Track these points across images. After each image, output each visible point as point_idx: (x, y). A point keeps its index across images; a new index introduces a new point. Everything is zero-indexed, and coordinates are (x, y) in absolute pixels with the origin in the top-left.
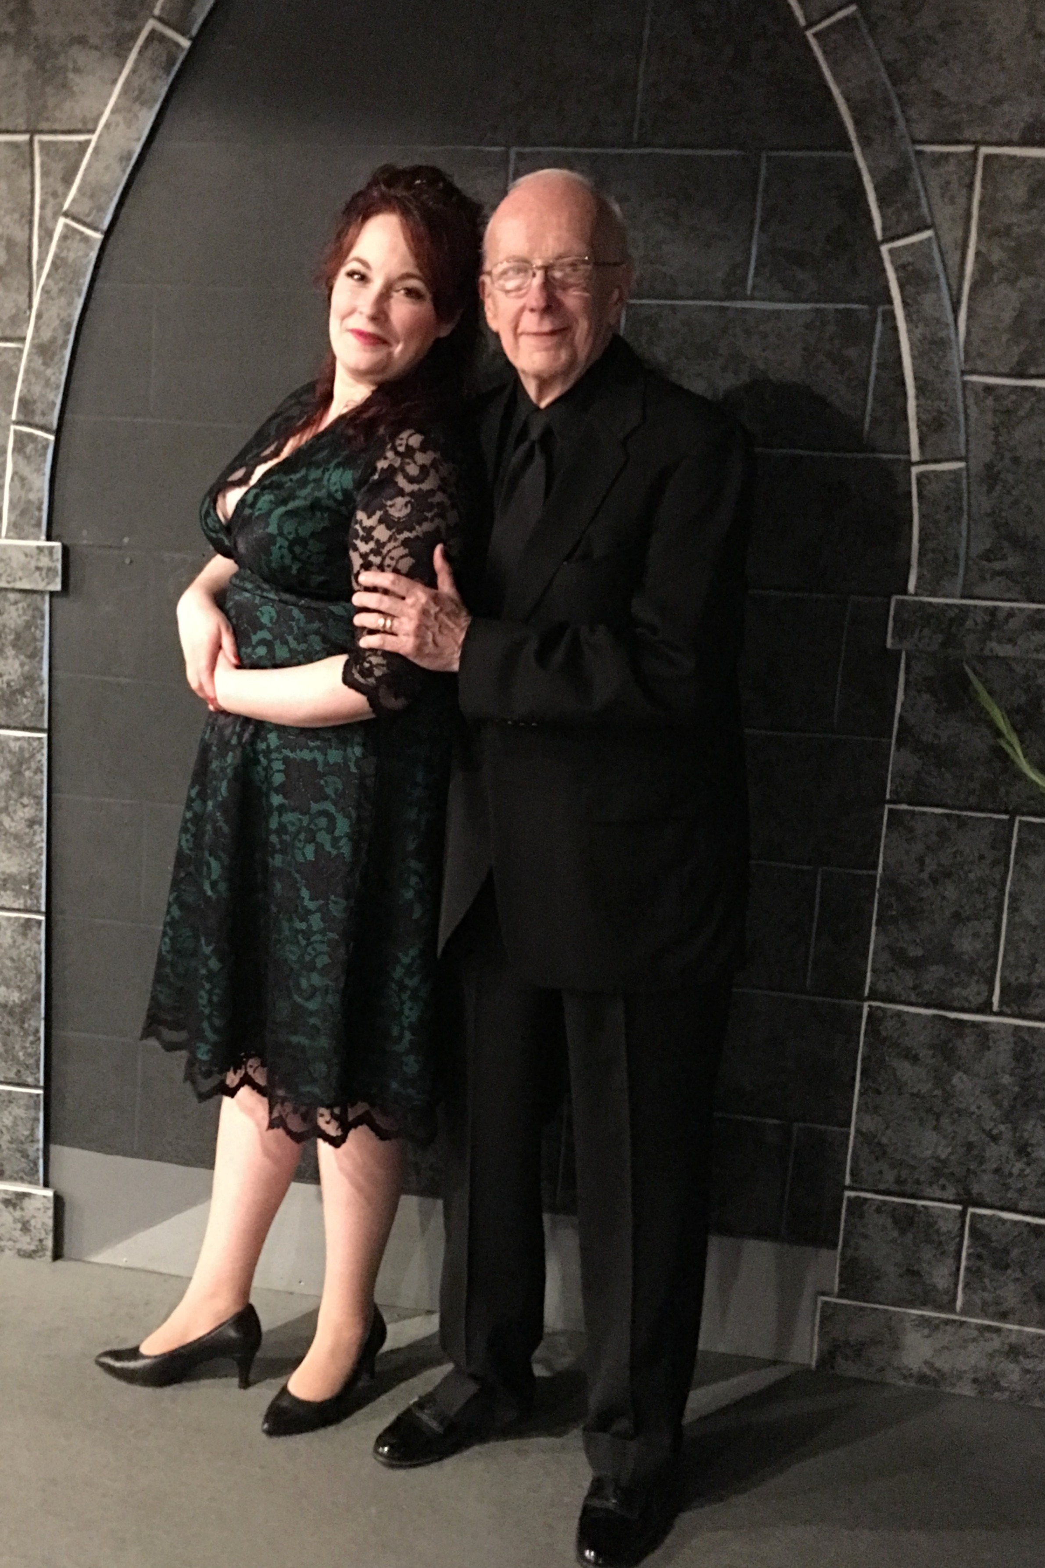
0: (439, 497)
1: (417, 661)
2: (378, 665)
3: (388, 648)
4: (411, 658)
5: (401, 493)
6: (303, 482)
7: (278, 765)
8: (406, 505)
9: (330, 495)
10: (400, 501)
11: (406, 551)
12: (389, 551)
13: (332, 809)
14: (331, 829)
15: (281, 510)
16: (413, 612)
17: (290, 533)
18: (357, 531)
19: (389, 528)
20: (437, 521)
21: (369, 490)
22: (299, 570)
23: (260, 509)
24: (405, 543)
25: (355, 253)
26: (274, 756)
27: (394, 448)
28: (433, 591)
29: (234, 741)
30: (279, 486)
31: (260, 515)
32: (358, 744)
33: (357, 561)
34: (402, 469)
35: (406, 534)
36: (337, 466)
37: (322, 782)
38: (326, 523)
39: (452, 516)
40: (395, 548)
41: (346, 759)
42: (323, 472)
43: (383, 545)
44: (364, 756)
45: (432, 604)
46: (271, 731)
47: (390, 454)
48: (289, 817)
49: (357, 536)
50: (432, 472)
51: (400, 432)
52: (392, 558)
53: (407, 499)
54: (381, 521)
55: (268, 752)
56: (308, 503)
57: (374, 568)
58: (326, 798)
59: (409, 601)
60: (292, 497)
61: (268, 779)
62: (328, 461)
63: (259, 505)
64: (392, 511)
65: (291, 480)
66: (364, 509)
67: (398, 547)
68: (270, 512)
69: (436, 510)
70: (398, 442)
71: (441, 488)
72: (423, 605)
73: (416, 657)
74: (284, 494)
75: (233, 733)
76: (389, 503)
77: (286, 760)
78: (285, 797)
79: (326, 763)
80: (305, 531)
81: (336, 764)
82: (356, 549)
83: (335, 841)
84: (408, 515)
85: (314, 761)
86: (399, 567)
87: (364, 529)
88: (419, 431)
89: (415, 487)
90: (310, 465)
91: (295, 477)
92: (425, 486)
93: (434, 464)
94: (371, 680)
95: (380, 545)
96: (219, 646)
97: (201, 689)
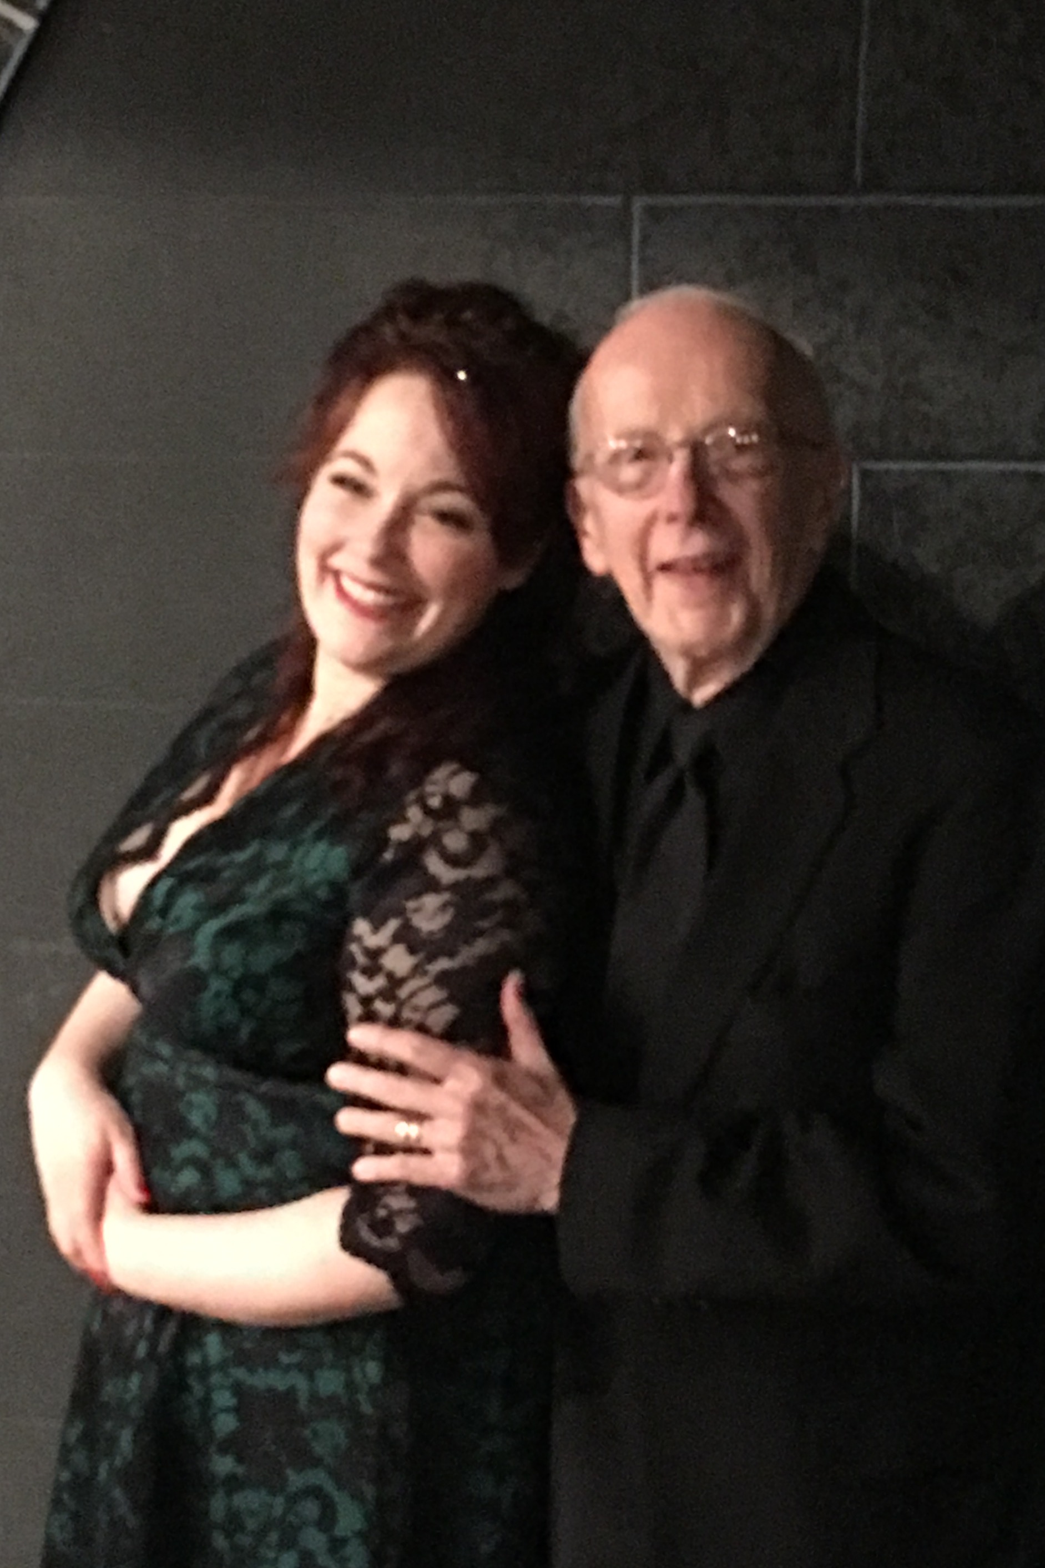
3: (418, 1179)
4: (460, 1193)
7: (223, 1399)
11: (444, 994)
12: (411, 995)
13: (329, 1487)
14: (327, 1519)
15: (215, 924)
16: (458, 1106)
17: (232, 967)
18: (353, 956)
21: (375, 881)
22: (253, 1035)
25: (350, 440)
26: (215, 1378)
27: (422, 802)
28: (499, 1065)
29: (142, 1350)
30: (211, 876)
32: (373, 1358)
37: (307, 1433)
40: (421, 989)
41: (350, 1386)
43: (401, 982)
44: (385, 1383)
45: (493, 1090)
46: (208, 1331)
48: (248, 1500)
50: (493, 843)
51: (434, 767)
52: (416, 1007)
55: (204, 1371)
58: (316, 1462)
59: (449, 1085)
61: (207, 1420)
62: (301, 824)
63: (175, 913)
64: (419, 921)
65: (232, 864)
67: (430, 986)
68: (197, 924)
71: (510, 872)
72: (474, 1094)
73: (470, 1190)
74: (220, 890)
75: (139, 1335)
77: (238, 1389)
78: (240, 1460)
79: (314, 1398)
80: (261, 965)
81: (332, 1398)
83: (336, 1545)
85: (292, 1391)
86: (430, 1022)
87: (367, 952)
89: (460, 874)
90: (266, 833)
91: (241, 857)
94: (393, 1242)
95: (395, 982)
96: (106, 1168)
97: (78, 1253)
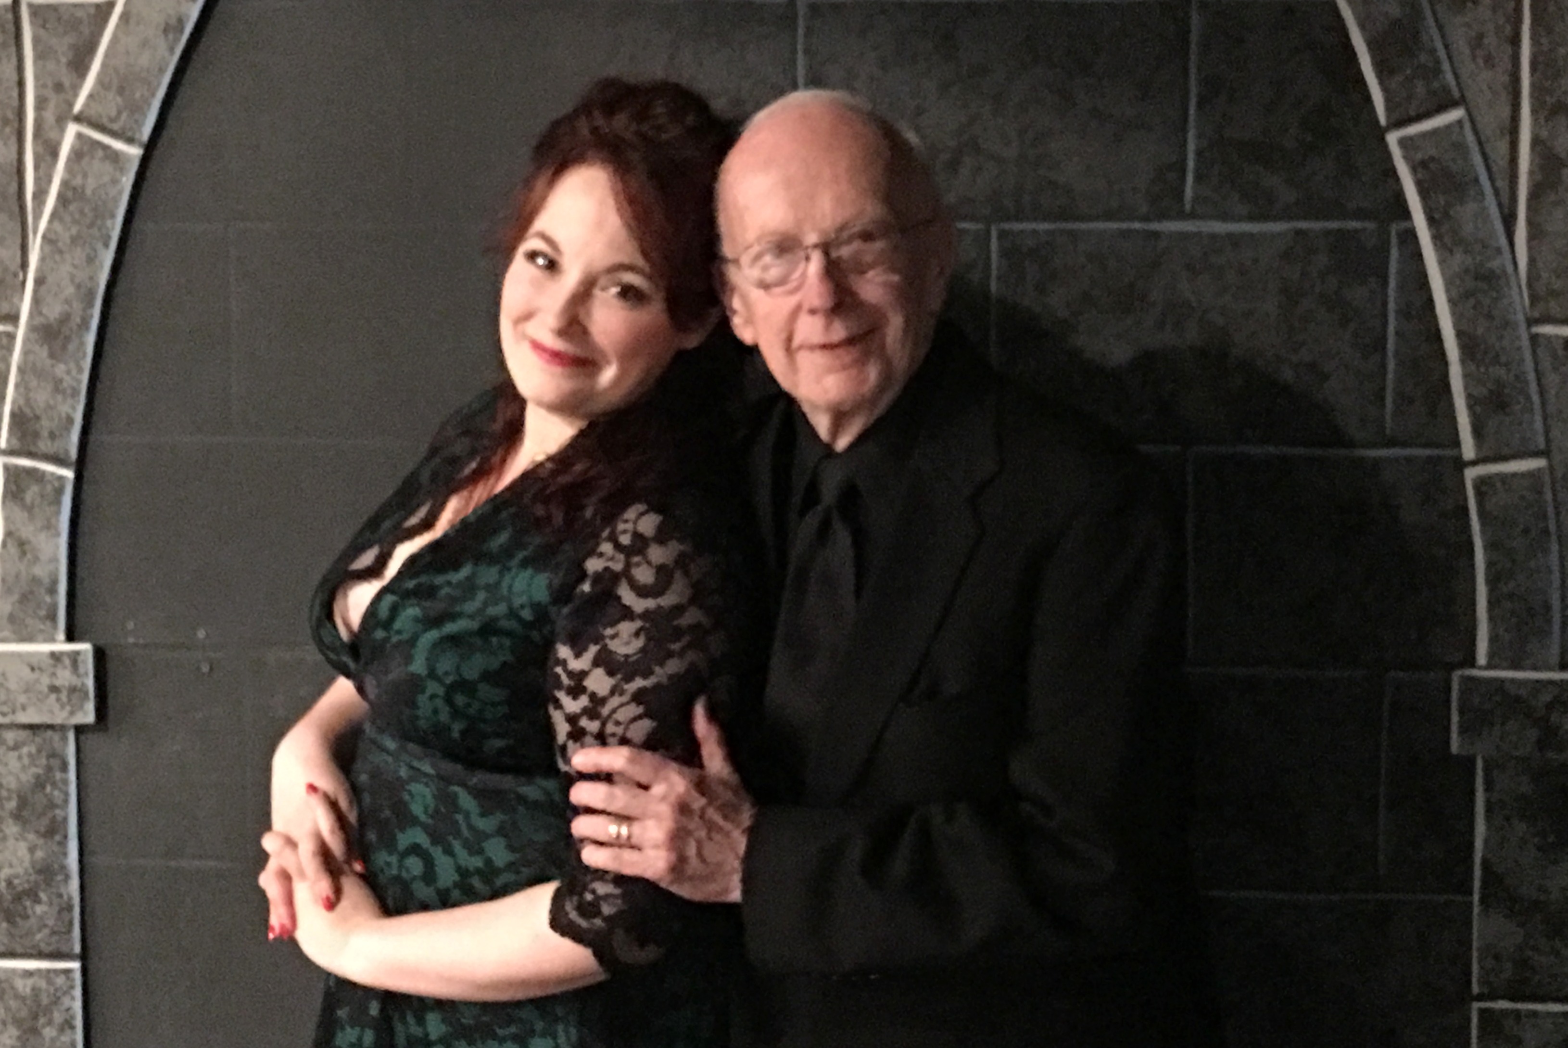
0: (687, 619)
1: (674, 889)
2: (607, 897)
3: (625, 869)
4: (663, 885)
5: (627, 614)
6: (469, 588)
8: (637, 634)
9: (513, 614)
10: (626, 628)
11: (640, 710)
12: (614, 711)
15: (432, 635)
16: (665, 810)
17: (447, 673)
18: (558, 676)
19: (611, 673)
20: (692, 655)
21: (576, 612)
22: (463, 733)
23: (399, 632)
24: (638, 697)
25: (539, 224)
28: (697, 771)
30: (429, 592)
31: (400, 642)
33: (562, 729)
34: (626, 573)
35: (639, 683)
36: (525, 564)
38: (509, 658)
39: (717, 643)
40: (622, 705)
42: (501, 573)
43: (603, 701)
45: (695, 794)
47: (606, 547)
49: (559, 685)
50: (678, 575)
51: (624, 507)
52: (618, 723)
53: (638, 624)
54: (596, 663)
56: (474, 625)
59: (658, 789)
62: (507, 552)
63: (397, 625)
64: (615, 646)
65: (449, 583)
66: (569, 642)
67: (628, 703)
68: (412, 642)
69: (686, 640)
70: (621, 527)
71: (696, 600)
72: (679, 796)
73: (672, 882)
74: (436, 606)
76: (609, 631)
80: (471, 672)
82: (558, 705)
84: (643, 650)
86: (629, 735)
87: (570, 674)
88: (653, 508)
89: (650, 603)
90: (480, 558)
91: (456, 577)
92: (667, 600)
93: (681, 561)
94: (598, 922)
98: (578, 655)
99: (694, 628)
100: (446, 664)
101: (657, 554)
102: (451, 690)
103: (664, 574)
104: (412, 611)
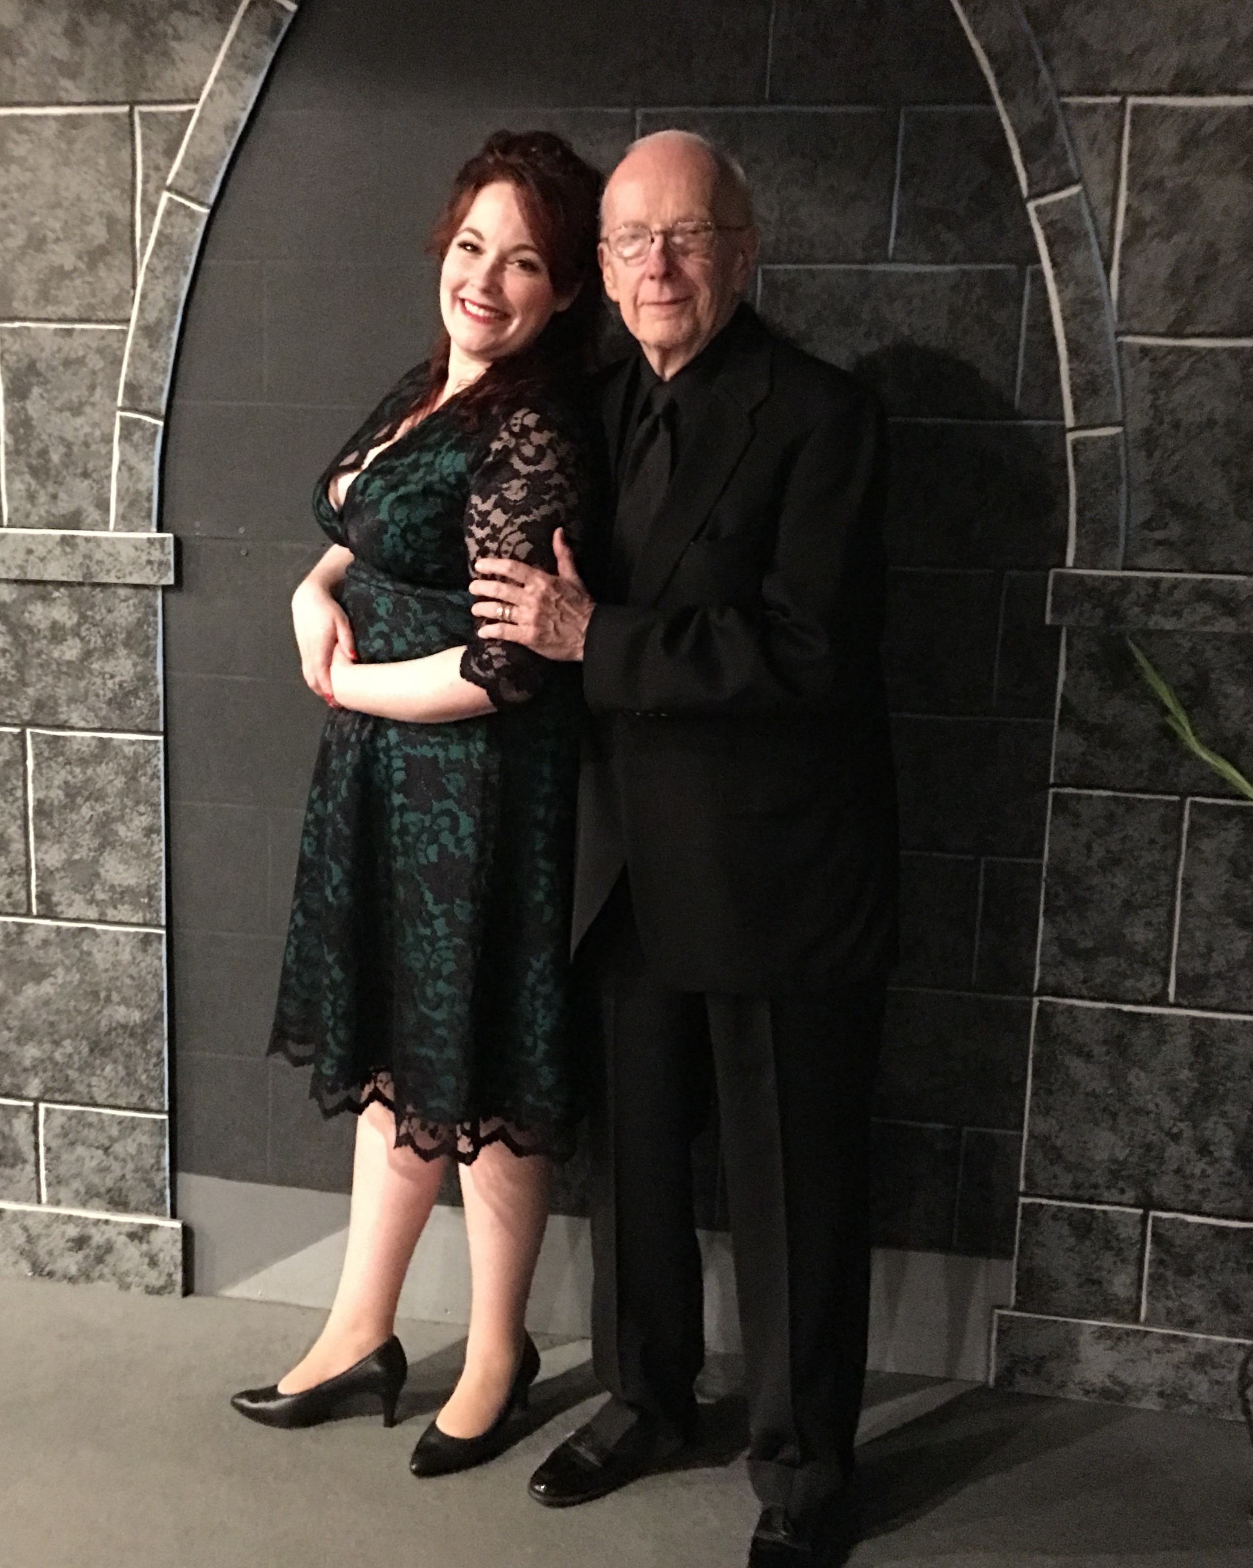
0: (556, 480)
1: (539, 651)
2: (498, 656)
3: (508, 638)
4: (531, 647)
5: (517, 475)
6: (415, 467)
7: (398, 763)
8: (522, 488)
9: (443, 480)
10: (516, 483)
11: (524, 536)
12: (506, 537)
13: (455, 808)
14: (454, 829)
15: (392, 496)
16: (533, 601)
17: (401, 520)
18: (471, 515)
19: (505, 512)
20: (556, 505)
21: (482, 474)
22: (412, 559)
23: (370, 495)
24: (522, 528)
25: (466, 224)
26: (394, 753)
27: (509, 429)
28: (553, 577)
29: (353, 738)
30: (391, 470)
31: (371, 502)
32: (481, 739)
33: (473, 548)
34: (517, 450)
35: (523, 518)
36: (449, 449)
37: (444, 781)
38: (440, 509)
39: (572, 499)
40: (511, 533)
41: (468, 755)
42: (436, 456)
43: (500, 530)
44: (487, 752)
45: (552, 591)
46: (389, 727)
47: (505, 435)
48: (411, 817)
49: (472, 521)
50: (549, 451)
51: (514, 412)
52: (509, 544)
53: (524, 481)
54: (496, 506)
55: (388, 749)
56: (420, 487)
57: (492, 554)
58: (449, 796)
59: (528, 588)
60: (404, 482)
61: (389, 778)
62: (440, 443)
63: (369, 491)
64: (508, 495)
65: (402, 465)
66: (479, 493)
67: (515, 532)
68: (381, 497)
69: (553, 492)
70: (514, 421)
71: (560, 469)
72: (542, 593)
73: (538, 646)
74: (393, 479)
75: (352, 730)
76: (505, 486)
77: (406, 758)
78: (406, 796)
79: (448, 761)
80: (419, 515)
81: (458, 761)
82: (472, 535)
83: (459, 842)
84: (525, 498)
85: (436, 757)
86: (517, 553)
87: (479, 513)
88: (534, 410)
89: (531, 469)
90: (422, 449)
91: (408, 460)
92: (542, 468)
93: (551, 444)
94: (491, 673)
95: (496, 530)
96: (335, 640)
97: (318, 686)
98: (484, 502)
99: (559, 487)
100: (400, 514)
101: (537, 438)
102: (404, 531)
103: (540, 450)
104: (378, 483)
